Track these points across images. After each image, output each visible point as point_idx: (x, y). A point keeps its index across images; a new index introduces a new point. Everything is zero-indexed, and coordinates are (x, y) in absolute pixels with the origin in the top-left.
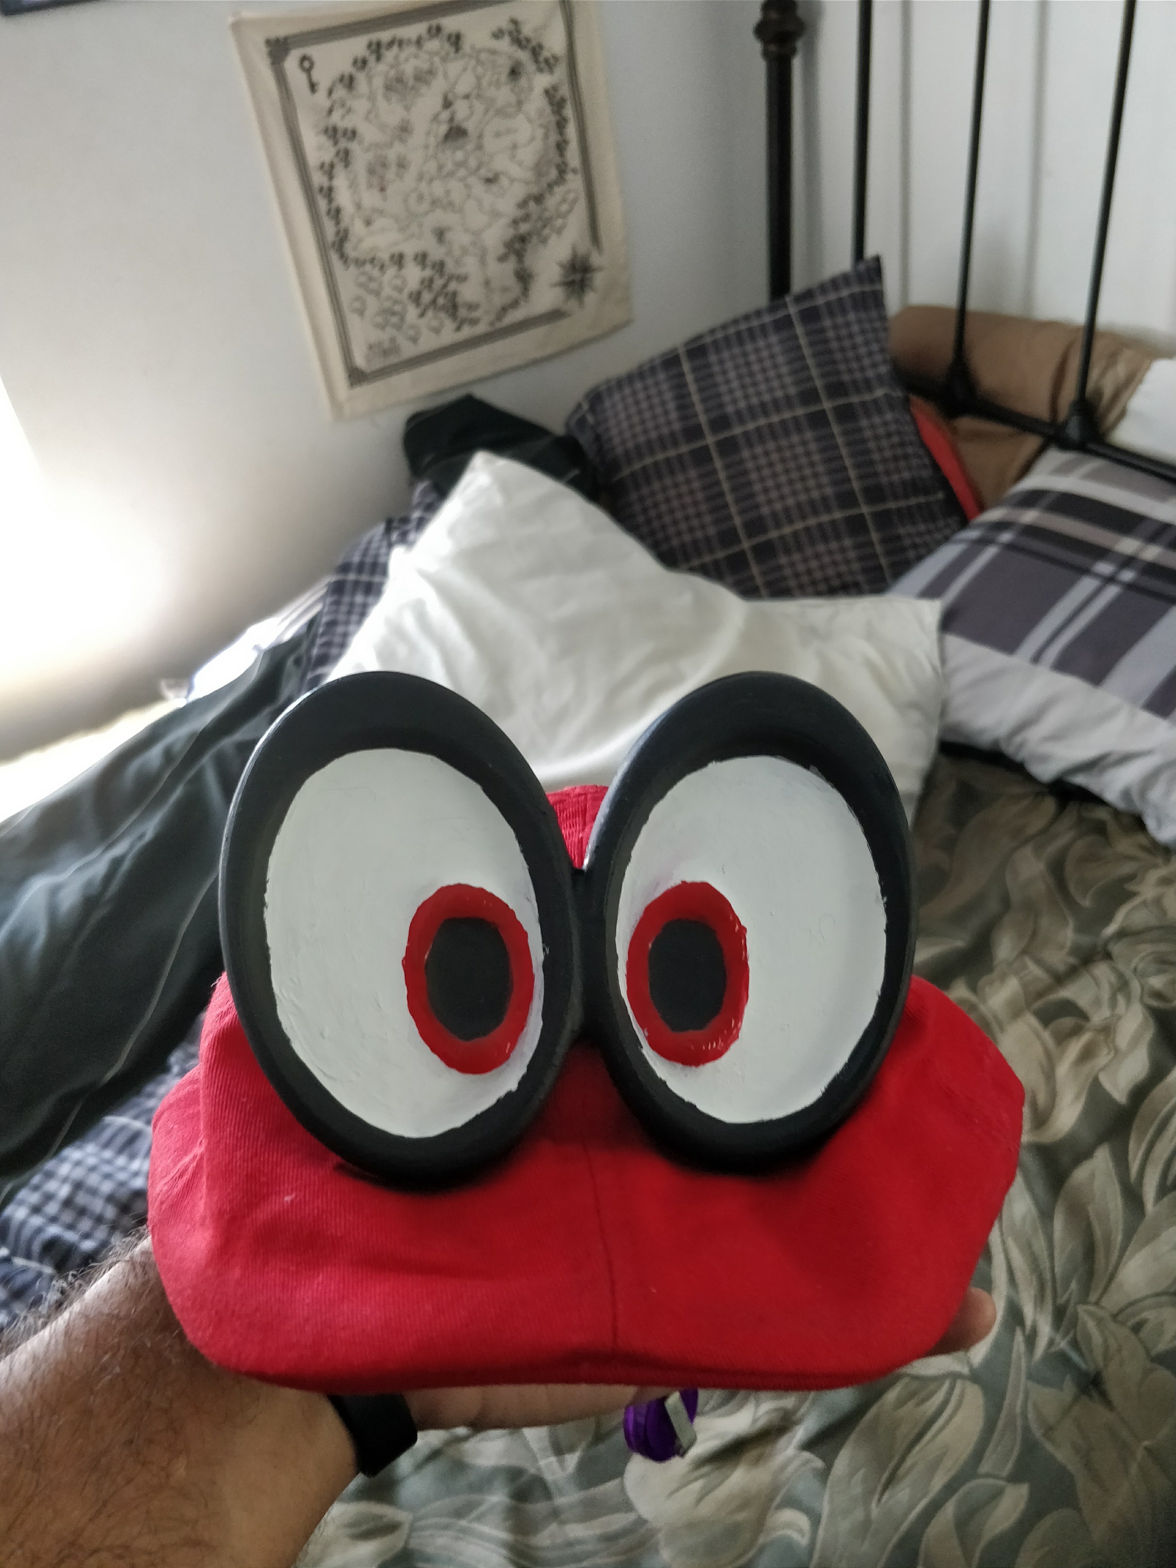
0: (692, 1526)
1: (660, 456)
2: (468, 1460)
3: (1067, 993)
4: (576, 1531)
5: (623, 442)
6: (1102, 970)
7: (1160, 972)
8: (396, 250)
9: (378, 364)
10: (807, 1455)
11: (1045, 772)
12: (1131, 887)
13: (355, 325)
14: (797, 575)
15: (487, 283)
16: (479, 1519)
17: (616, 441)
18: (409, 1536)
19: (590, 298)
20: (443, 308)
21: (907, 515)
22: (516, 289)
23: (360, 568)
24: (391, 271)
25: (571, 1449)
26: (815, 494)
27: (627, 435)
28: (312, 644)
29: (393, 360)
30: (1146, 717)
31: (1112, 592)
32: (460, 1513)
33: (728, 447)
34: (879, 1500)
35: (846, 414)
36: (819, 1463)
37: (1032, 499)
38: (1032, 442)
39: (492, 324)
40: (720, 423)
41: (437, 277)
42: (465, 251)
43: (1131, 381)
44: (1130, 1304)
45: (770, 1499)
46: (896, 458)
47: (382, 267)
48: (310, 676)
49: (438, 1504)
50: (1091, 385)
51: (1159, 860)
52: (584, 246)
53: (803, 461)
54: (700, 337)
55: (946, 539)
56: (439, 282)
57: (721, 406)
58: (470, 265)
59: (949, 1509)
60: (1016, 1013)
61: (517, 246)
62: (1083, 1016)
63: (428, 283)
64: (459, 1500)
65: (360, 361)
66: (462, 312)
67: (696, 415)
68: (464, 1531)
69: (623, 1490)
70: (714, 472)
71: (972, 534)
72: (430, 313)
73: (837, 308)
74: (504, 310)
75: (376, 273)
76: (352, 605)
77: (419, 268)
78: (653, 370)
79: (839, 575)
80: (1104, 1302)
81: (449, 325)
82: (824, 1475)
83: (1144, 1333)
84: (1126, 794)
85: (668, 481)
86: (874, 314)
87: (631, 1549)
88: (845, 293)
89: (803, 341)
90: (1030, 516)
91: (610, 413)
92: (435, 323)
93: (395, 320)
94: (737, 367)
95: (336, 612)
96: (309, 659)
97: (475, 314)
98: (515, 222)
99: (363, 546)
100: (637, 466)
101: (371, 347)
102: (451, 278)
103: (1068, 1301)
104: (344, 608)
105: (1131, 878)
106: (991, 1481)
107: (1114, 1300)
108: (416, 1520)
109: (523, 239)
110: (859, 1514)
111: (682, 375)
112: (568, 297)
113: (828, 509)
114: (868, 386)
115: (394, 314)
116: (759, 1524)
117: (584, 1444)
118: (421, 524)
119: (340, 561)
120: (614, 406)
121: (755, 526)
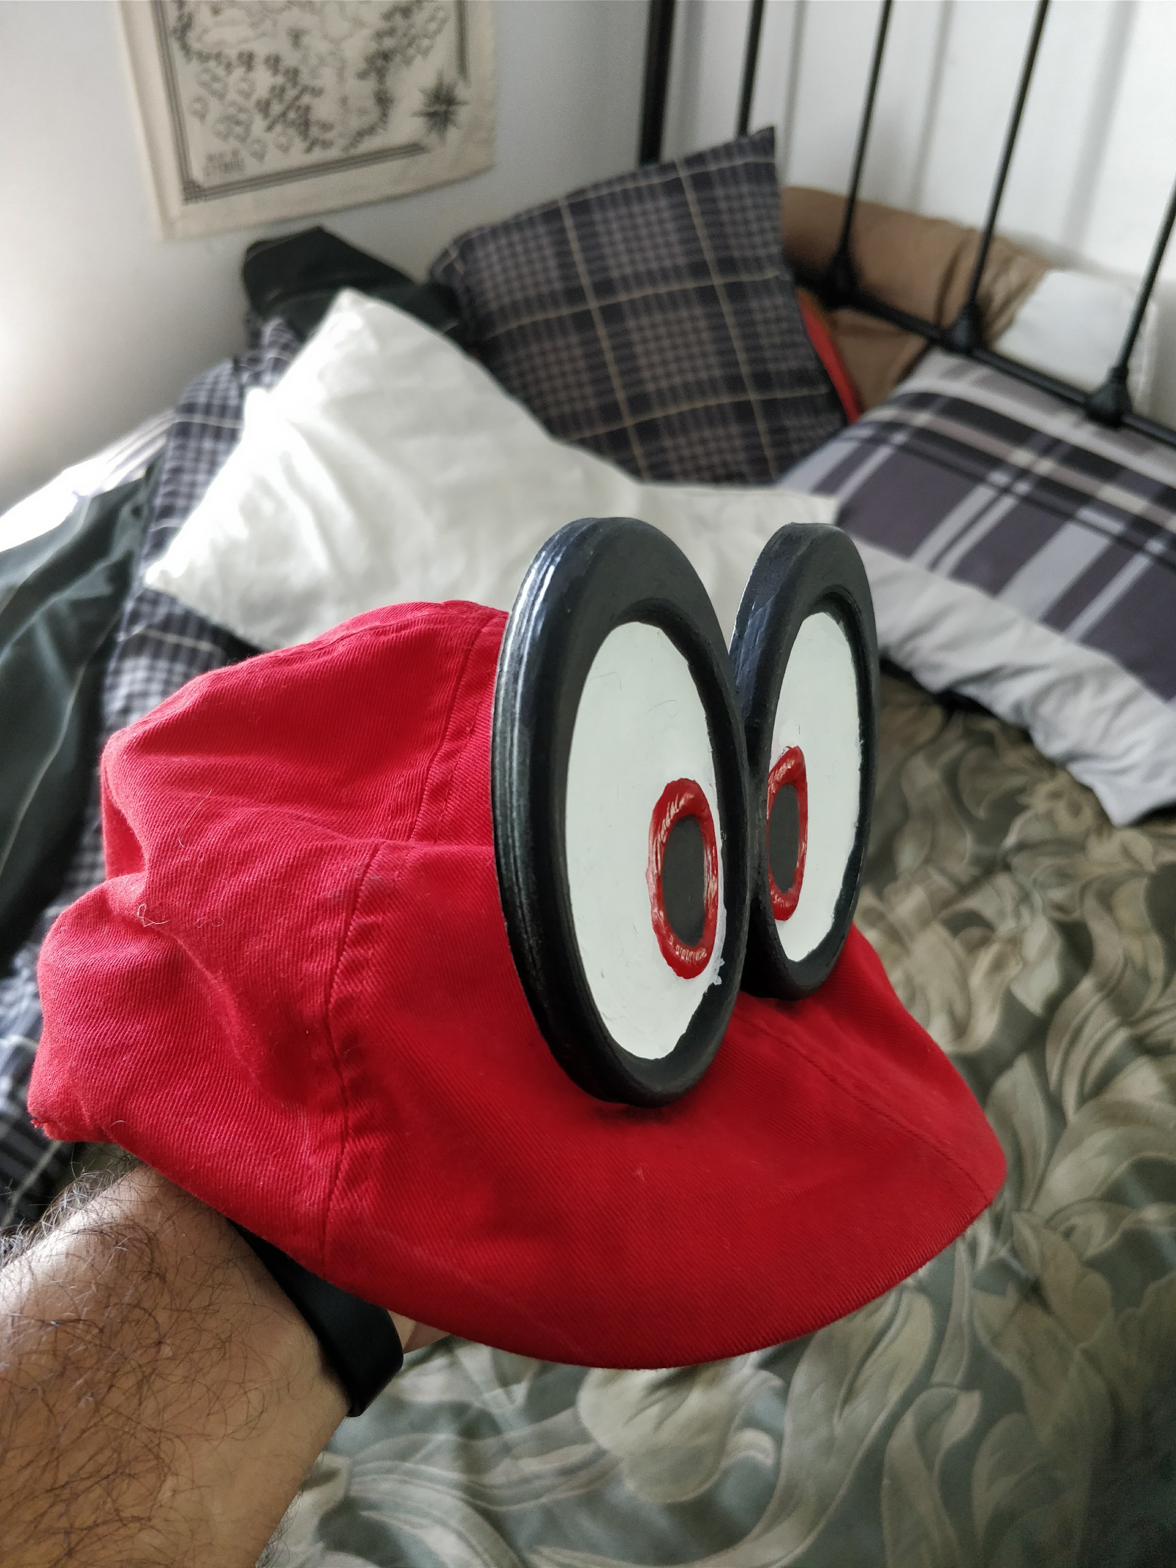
0: (654, 1453)
1: (540, 317)
2: (407, 1397)
3: (973, 903)
4: (531, 1466)
5: (498, 297)
6: (1003, 881)
7: (1062, 884)
8: (246, 47)
9: (217, 179)
10: (765, 1374)
11: (936, 681)
12: (1024, 800)
13: (194, 129)
14: (681, 460)
15: (344, 101)
16: (427, 1460)
17: (491, 295)
18: (349, 1483)
19: (453, 134)
20: (292, 124)
21: (793, 405)
22: (374, 113)
23: (208, 409)
24: (239, 72)
25: (517, 1380)
26: (703, 375)
27: (503, 289)
28: (154, 493)
29: (235, 176)
30: (1042, 632)
31: (1007, 503)
32: (405, 1455)
33: (612, 314)
34: (840, 1415)
35: (736, 292)
36: (776, 1382)
37: (923, 400)
38: (914, 343)
39: (346, 149)
40: (604, 287)
41: (289, 85)
42: (322, 61)
43: (1023, 290)
44: (1058, 1212)
45: (730, 1420)
46: (784, 346)
47: (229, 67)
48: (153, 528)
49: (377, 1447)
50: (982, 290)
51: (1045, 774)
52: (451, 75)
53: (692, 338)
54: (581, 191)
55: (833, 435)
56: (291, 93)
57: (605, 269)
58: (327, 78)
59: (908, 1422)
60: (924, 923)
61: (380, 62)
62: (988, 926)
63: (278, 92)
64: (401, 1441)
65: (197, 173)
66: (314, 131)
67: (577, 276)
68: (412, 1474)
69: (577, 1419)
70: (597, 340)
71: (863, 432)
72: (278, 128)
73: (731, 176)
74: (361, 134)
75: (221, 72)
76: (199, 452)
77: (269, 73)
78: (531, 221)
79: (725, 464)
80: (1036, 1208)
81: (299, 145)
82: (784, 1394)
83: (1076, 1237)
84: (1018, 708)
85: (547, 345)
86: (767, 189)
87: (591, 1482)
88: (739, 162)
89: (694, 209)
90: (923, 418)
91: (483, 264)
92: (283, 140)
93: (239, 130)
94: (623, 229)
95: (182, 458)
96: (152, 509)
97: (329, 136)
98: (379, 35)
99: (208, 386)
100: (513, 325)
101: (210, 158)
102: (305, 90)
103: (1003, 1210)
104: (191, 455)
105: (1021, 791)
106: (944, 1390)
107: (1045, 1207)
108: (355, 1463)
109: (386, 56)
110: (823, 1432)
111: (562, 230)
112: (430, 130)
113: (716, 392)
114: (758, 264)
115: (238, 123)
116: (721, 1447)
117: (530, 1374)
118: (279, 366)
119: (183, 400)
120: (488, 256)
121: (639, 403)
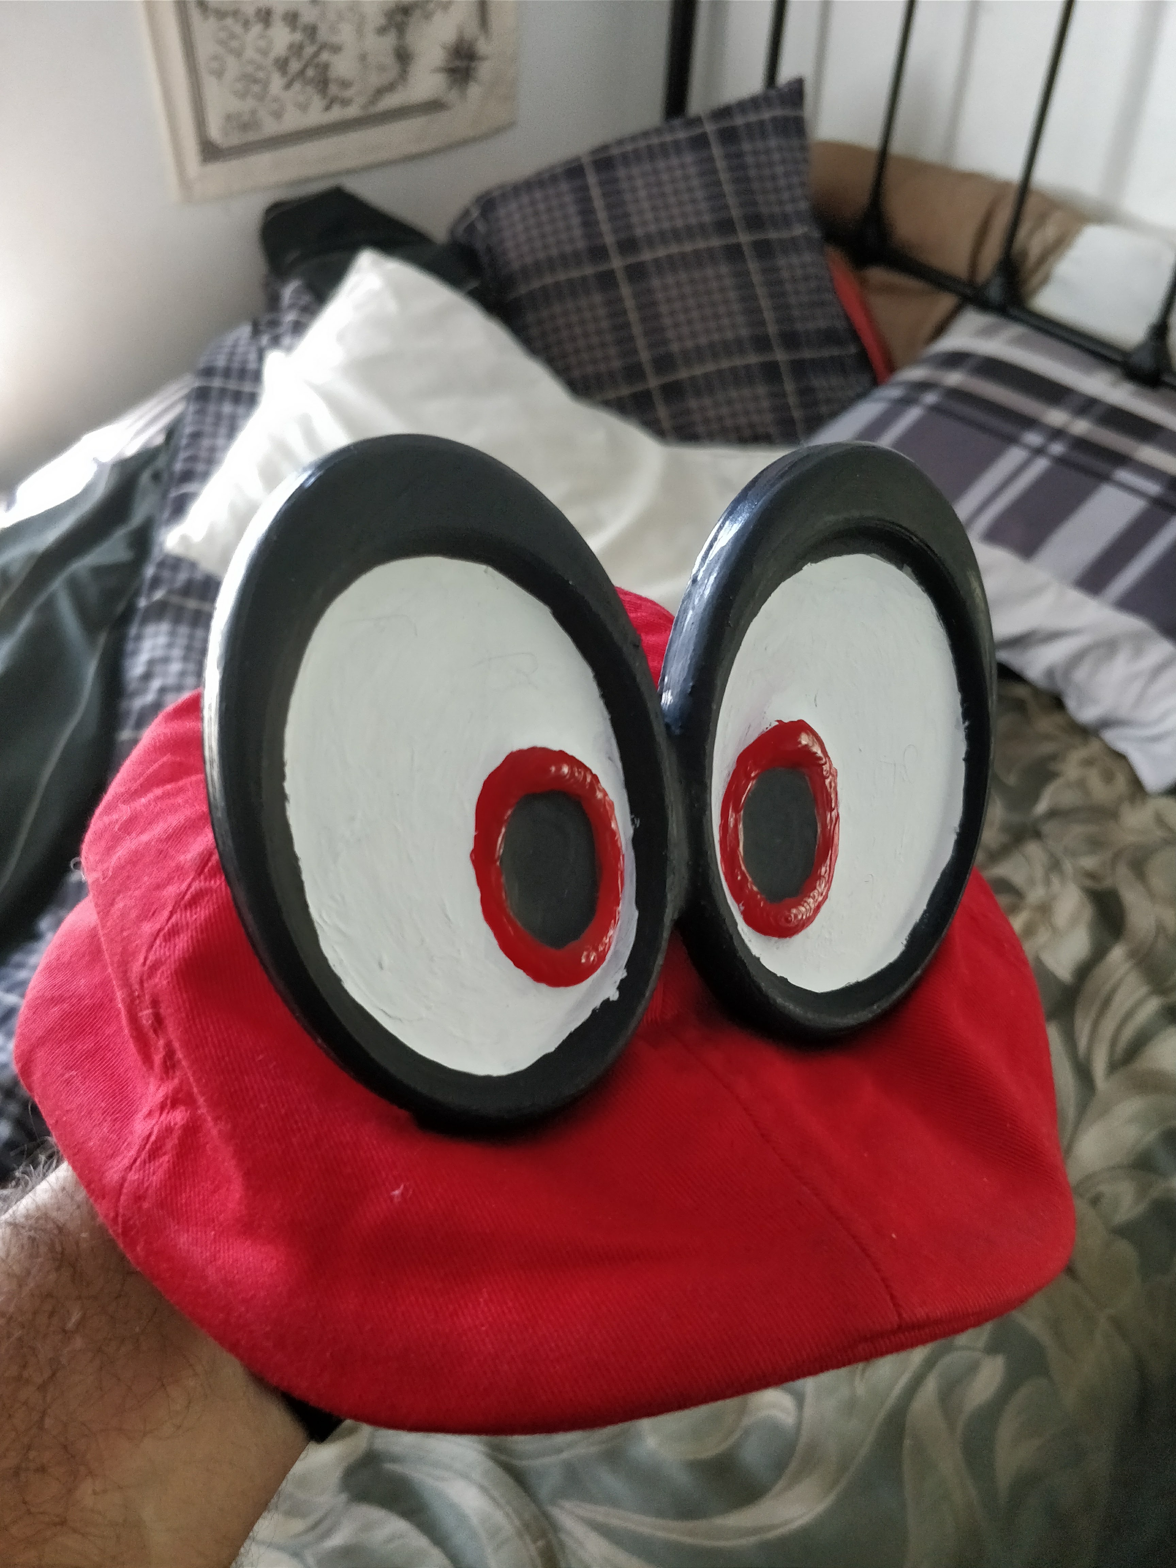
1: (562, 276)
3: (1003, 871)
5: (520, 256)
6: (1033, 849)
7: (1093, 852)
8: (264, 4)
9: (235, 139)
12: (1055, 766)
13: (213, 89)
14: (707, 421)
15: (363, 58)
17: (512, 255)
19: (474, 90)
20: (310, 82)
21: (822, 366)
22: (394, 69)
23: (227, 373)
24: (256, 29)
26: (730, 335)
27: (525, 249)
28: (174, 458)
29: (252, 136)
30: (1075, 596)
31: (1041, 465)
33: (636, 273)
34: (862, 1376)
35: (764, 249)
37: (955, 360)
38: (946, 302)
39: (364, 107)
40: (628, 245)
41: (307, 42)
42: (340, 17)
43: (1059, 245)
44: (1088, 1178)
46: (812, 304)
47: (246, 23)
48: (173, 493)
50: (1018, 245)
51: (1079, 741)
52: (472, 29)
53: (718, 297)
54: (605, 148)
56: (309, 50)
57: (629, 227)
58: (346, 34)
59: (931, 1385)
61: (399, 18)
62: (1017, 894)
63: (296, 49)
65: (215, 132)
66: (333, 89)
67: (601, 235)
70: (621, 299)
71: (894, 393)
72: (297, 86)
73: (759, 130)
74: (381, 92)
75: (238, 29)
76: (218, 417)
77: (287, 30)
78: (554, 178)
79: (751, 425)
81: (317, 103)
83: (1103, 1204)
85: (570, 305)
86: (795, 142)
88: (766, 115)
89: (720, 164)
90: (954, 378)
91: (504, 223)
92: (301, 98)
93: (256, 88)
94: (647, 186)
95: (201, 422)
96: (171, 474)
97: (348, 93)
99: (227, 350)
100: (536, 284)
101: (229, 118)
102: (323, 47)
104: (209, 419)
105: (1053, 757)
106: (967, 1355)
109: (406, 11)
110: (844, 1392)
111: (586, 188)
112: (451, 86)
113: (742, 352)
114: (786, 221)
115: (256, 81)
118: (299, 328)
119: (202, 363)
120: (509, 215)
121: (664, 363)
